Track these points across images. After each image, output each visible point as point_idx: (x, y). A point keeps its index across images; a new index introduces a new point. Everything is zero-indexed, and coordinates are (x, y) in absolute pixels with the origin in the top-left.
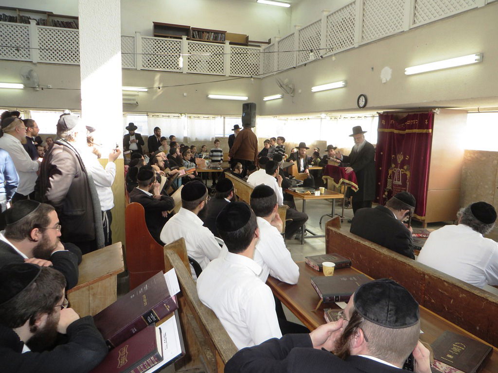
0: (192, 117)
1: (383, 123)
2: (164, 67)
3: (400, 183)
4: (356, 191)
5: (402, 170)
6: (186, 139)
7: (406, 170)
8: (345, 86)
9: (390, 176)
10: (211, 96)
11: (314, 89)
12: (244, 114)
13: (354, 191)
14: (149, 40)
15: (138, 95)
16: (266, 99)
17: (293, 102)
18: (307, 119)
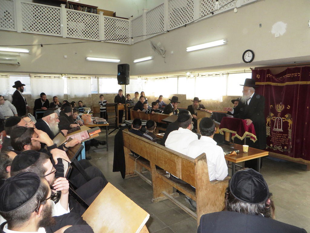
0: (71, 78)
1: (257, 77)
2: (45, 32)
3: (281, 130)
4: (254, 141)
5: (283, 118)
6: (66, 96)
7: (287, 119)
8: (225, 44)
9: (268, 124)
10: (89, 59)
11: (189, 49)
12: (119, 73)
13: (253, 141)
14: (28, 5)
15: (20, 56)
16: (136, 61)
17: (165, 62)
18: (166, 78)
